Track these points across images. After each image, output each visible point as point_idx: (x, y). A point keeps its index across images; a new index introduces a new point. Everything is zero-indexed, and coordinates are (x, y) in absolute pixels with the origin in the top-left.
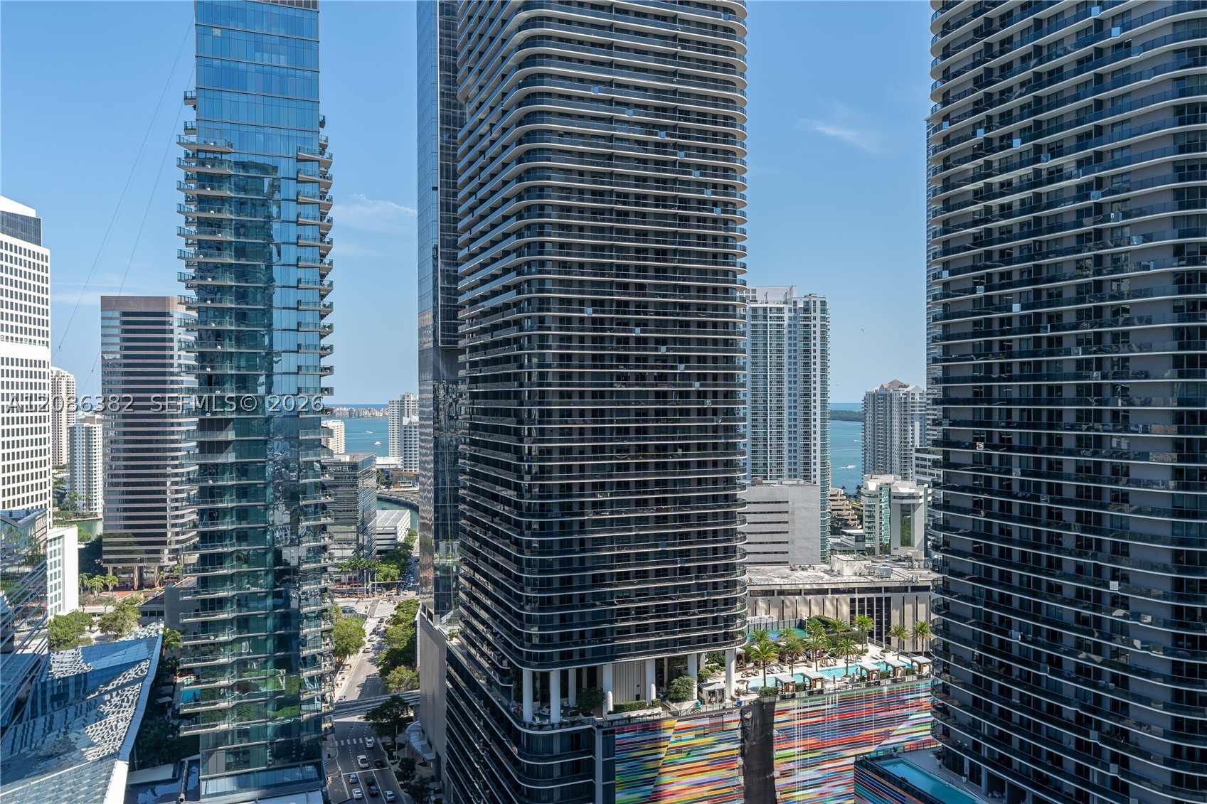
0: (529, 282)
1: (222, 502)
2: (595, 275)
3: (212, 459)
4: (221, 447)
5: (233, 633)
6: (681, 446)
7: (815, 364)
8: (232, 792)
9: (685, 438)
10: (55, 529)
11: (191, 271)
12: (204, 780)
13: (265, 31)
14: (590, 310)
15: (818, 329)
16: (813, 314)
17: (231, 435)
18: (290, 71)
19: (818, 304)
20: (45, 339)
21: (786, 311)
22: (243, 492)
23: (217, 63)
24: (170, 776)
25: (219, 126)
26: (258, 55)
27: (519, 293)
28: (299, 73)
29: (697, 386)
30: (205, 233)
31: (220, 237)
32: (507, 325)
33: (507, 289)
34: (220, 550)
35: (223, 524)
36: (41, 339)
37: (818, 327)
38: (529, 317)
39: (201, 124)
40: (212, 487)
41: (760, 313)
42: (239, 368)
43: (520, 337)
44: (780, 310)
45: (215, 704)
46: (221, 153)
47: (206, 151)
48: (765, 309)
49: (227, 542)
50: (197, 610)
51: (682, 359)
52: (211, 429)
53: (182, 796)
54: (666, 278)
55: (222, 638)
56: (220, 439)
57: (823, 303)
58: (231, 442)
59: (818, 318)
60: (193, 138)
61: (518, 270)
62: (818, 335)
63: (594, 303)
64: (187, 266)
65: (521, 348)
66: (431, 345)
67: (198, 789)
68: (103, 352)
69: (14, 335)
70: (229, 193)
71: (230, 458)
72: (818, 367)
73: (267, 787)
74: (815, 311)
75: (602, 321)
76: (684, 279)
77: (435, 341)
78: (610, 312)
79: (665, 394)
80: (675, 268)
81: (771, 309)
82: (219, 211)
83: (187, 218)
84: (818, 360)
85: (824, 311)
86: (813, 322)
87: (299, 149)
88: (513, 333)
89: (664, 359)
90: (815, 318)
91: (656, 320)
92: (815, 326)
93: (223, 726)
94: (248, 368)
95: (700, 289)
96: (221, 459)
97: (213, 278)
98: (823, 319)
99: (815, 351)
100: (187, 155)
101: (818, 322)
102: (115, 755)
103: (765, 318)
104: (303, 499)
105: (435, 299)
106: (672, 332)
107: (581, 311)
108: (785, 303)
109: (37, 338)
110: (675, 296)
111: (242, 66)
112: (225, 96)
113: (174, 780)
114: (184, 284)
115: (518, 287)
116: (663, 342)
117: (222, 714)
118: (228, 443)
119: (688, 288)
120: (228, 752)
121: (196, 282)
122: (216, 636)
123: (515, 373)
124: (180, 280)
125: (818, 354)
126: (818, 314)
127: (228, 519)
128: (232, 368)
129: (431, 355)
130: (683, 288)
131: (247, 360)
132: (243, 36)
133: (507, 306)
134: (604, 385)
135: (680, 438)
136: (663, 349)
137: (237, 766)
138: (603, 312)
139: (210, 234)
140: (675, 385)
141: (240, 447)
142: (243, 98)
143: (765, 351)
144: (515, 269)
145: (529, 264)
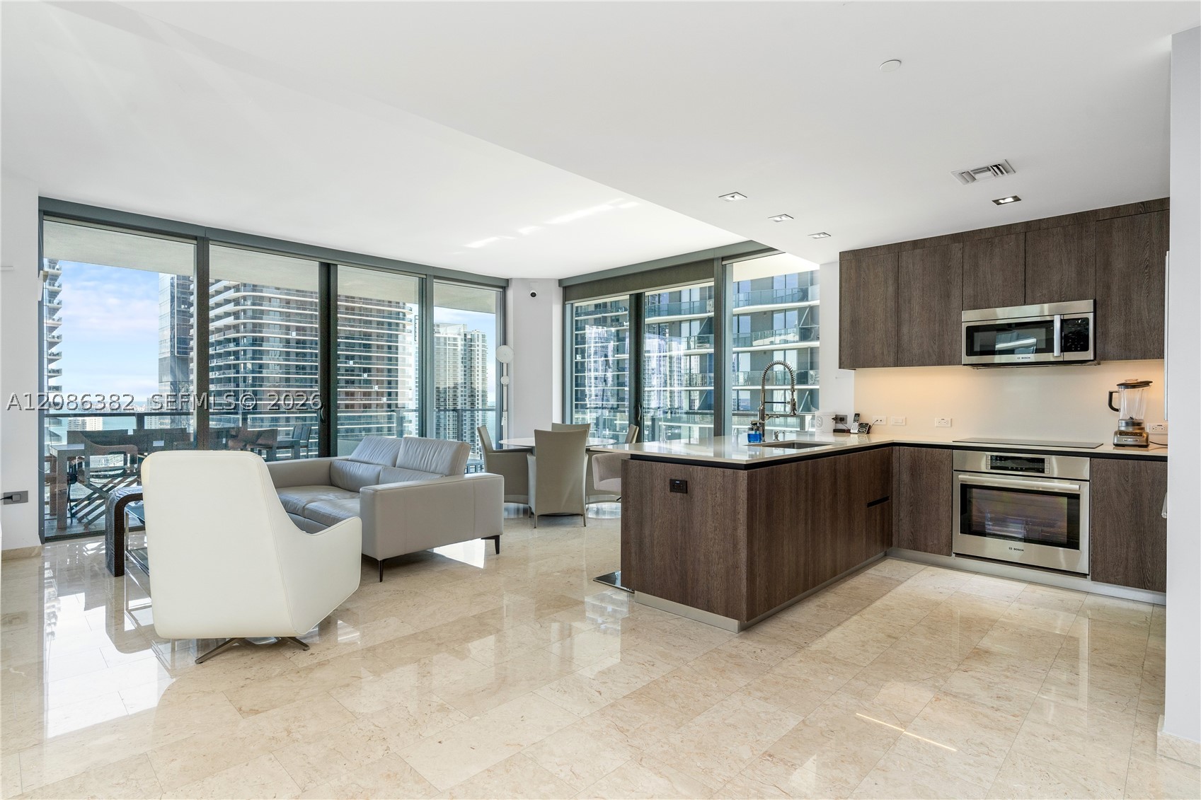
0: (245, 311)
2: (298, 309)
6: (364, 429)
7: (478, 375)
9: (368, 424)
14: (294, 334)
15: (480, 353)
16: (477, 343)
19: (480, 337)
21: (459, 340)
27: (237, 318)
29: (376, 388)
32: (228, 341)
33: (227, 315)
37: (480, 351)
38: (245, 337)
41: (442, 340)
43: (238, 351)
44: (455, 339)
48: (445, 338)
51: (365, 370)
54: (354, 314)
57: (484, 336)
59: (480, 346)
61: (236, 302)
62: (480, 357)
63: (298, 329)
65: (237, 359)
66: (169, 355)
72: (480, 377)
74: (478, 341)
75: (304, 342)
76: (367, 316)
77: (172, 352)
78: (311, 336)
79: (352, 394)
80: (360, 307)
81: (449, 338)
84: (480, 373)
85: (484, 341)
86: (477, 348)
88: (232, 347)
89: (352, 370)
90: (478, 346)
91: (346, 343)
92: (478, 351)
95: (379, 323)
98: (484, 346)
99: (478, 367)
101: (480, 348)
103: (445, 344)
105: (172, 317)
106: (358, 351)
107: (287, 334)
108: (459, 334)
110: (360, 327)
115: (236, 315)
116: (352, 358)
119: (370, 322)
123: (234, 377)
125: (480, 369)
126: (480, 343)
129: (169, 361)
130: (367, 322)
133: (228, 327)
134: (306, 387)
135: (363, 424)
136: (351, 362)
138: (305, 335)
140: (360, 387)
143: (445, 367)
144: (234, 300)
145: (245, 298)
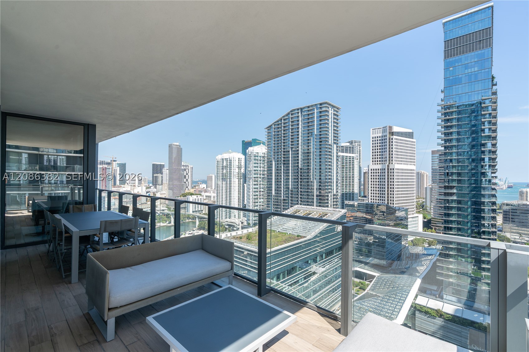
1: (451, 211)
3: (448, 198)
4: (452, 194)
5: (455, 252)
8: (455, 302)
10: (416, 214)
11: (443, 142)
12: (444, 294)
13: (469, 62)
17: (455, 191)
18: (479, 72)
20: (414, 164)
22: (459, 209)
23: (450, 78)
24: (436, 289)
25: (452, 97)
26: (466, 71)
28: (482, 71)
30: (446, 130)
31: (451, 130)
34: (451, 226)
35: (452, 218)
36: (413, 163)
39: (446, 98)
40: (448, 206)
42: (458, 170)
45: (449, 272)
46: (452, 105)
47: (447, 106)
49: (453, 224)
50: (443, 243)
52: (448, 189)
53: (437, 296)
55: (451, 253)
56: (451, 192)
58: (455, 193)
60: (443, 103)
64: (442, 140)
67: (443, 296)
68: (432, 166)
69: (406, 163)
70: (455, 117)
71: (455, 198)
73: (468, 306)
82: (452, 123)
83: (442, 127)
87: (482, 96)
93: (451, 280)
94: (461, 170)
96: (451, 198)
97: (449, 143)
100: (442, 108)
102: (419, 277)
104: (483, 214)
109: (412, 163)
111: (460, 76)
112: (454, 87)
113: (437, 291)
114: (441, 146)
117: (451, 276)
118: (454, 193)
120: (454, 289)
121: (443, 145)
122: (449, 252)
124: (438, 145)
127: (454, 216)
128: (455, 170)
131: (461, 167)
132: (461, 67)
137: (457, 294)
139: (448, 130)
141: (458, 195)
142: (461, 86)
